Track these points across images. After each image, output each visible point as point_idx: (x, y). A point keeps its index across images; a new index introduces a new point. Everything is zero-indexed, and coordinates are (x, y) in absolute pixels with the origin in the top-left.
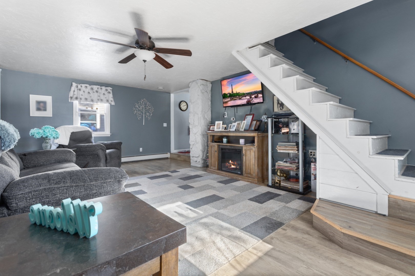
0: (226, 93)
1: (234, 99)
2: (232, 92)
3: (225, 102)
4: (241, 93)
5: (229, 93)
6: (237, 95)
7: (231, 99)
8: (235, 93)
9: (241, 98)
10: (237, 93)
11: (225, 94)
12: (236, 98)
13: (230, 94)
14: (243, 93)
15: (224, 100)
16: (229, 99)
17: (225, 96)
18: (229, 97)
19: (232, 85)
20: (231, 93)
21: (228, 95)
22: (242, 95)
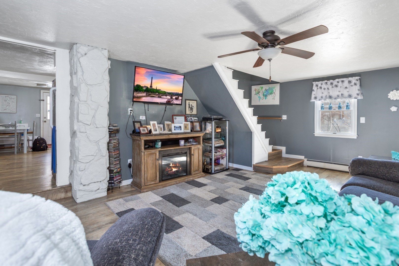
0: (141, 86)
1: (151, 95)
2: (151, 86)
3: (136, 97)
4: (161, 91)
5: (145, 87)
6: (157, 92)
7: (147, 94)
8: (154, 89)
9: (161, 96)
10: (157, 89)
11: (138, 86)
12: (154, 94)
13: (147, 88)
14: (165, 91)
15: (136, 94)
16: (145, 94)
17: (138, 89)
18: (144, 91)
19: (152, 78)
20: (149, 87)
21: (145, 88)
22: (162, 93)
